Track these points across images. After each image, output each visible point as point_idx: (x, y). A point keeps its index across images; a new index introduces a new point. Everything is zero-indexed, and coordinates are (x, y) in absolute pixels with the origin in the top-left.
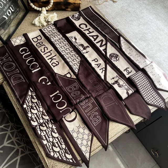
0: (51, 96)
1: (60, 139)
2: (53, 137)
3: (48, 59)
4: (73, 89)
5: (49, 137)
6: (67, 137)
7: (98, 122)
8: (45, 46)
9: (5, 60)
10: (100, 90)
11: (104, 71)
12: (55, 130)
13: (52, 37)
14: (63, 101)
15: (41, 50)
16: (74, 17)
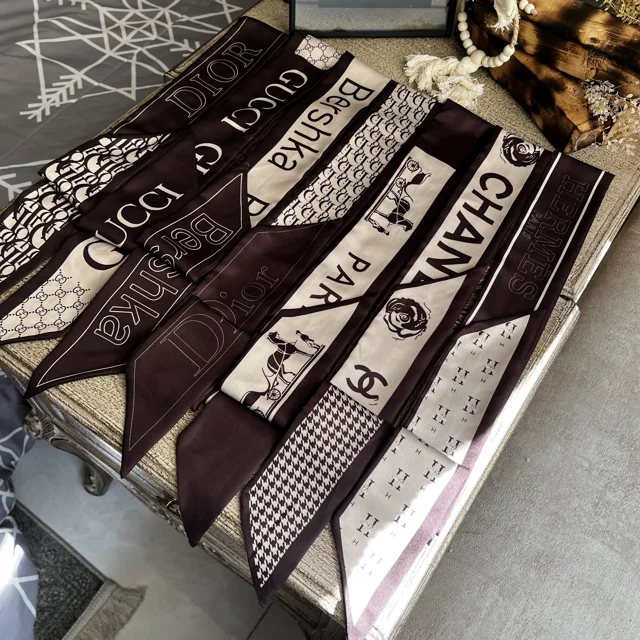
0: (160, 187)
1: (29, 254)
2: (30, 235)
3: (290, 139)
4: (208, 234)
5: (26, 225)
6: (38, 269)
7: (112, 339)
8: (336, 113)
9: (240, 55)
10: (234, 309)
11: (326, 300)
12: (52, 232)
13: (383, 117)
14: (148, 215)
15: (317, 110)
16: (514, 144)
